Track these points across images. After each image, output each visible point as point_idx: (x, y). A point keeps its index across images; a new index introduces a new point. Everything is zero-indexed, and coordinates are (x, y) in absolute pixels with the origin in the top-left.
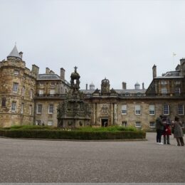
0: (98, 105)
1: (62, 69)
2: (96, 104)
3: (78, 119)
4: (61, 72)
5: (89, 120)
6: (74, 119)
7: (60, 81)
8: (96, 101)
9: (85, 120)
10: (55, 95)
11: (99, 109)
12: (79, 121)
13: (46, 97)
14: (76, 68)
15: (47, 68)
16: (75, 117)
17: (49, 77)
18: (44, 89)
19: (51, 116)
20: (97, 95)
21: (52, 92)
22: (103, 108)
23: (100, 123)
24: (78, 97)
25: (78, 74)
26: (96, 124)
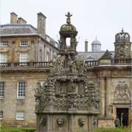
0: (109, 81)
1: (40, 15)
2: (105, 79)
3: (75, 114)
4: (39, 20)
5: (96, 115)
6: (69, 115)
7: (37, 37)
8: (105, 73)
9: (89, 115)
10: (28, 64)
11: (111, 89)
12: (77, 118)
13: (12, 68)
14: (69, 16)
15: (13, 14)
16: (71, 111)
17: (18, 31)
18: (7, 53)
19: (22, 102)
20: (107, 63)
21: (23, 58)
22: (119, 88)
23: (114, 116)
24: (74, 71)
25: (73, 27)
26: (105, 118)
